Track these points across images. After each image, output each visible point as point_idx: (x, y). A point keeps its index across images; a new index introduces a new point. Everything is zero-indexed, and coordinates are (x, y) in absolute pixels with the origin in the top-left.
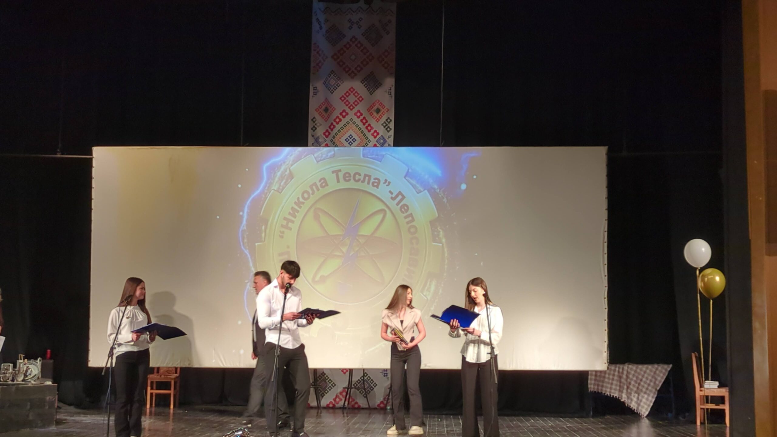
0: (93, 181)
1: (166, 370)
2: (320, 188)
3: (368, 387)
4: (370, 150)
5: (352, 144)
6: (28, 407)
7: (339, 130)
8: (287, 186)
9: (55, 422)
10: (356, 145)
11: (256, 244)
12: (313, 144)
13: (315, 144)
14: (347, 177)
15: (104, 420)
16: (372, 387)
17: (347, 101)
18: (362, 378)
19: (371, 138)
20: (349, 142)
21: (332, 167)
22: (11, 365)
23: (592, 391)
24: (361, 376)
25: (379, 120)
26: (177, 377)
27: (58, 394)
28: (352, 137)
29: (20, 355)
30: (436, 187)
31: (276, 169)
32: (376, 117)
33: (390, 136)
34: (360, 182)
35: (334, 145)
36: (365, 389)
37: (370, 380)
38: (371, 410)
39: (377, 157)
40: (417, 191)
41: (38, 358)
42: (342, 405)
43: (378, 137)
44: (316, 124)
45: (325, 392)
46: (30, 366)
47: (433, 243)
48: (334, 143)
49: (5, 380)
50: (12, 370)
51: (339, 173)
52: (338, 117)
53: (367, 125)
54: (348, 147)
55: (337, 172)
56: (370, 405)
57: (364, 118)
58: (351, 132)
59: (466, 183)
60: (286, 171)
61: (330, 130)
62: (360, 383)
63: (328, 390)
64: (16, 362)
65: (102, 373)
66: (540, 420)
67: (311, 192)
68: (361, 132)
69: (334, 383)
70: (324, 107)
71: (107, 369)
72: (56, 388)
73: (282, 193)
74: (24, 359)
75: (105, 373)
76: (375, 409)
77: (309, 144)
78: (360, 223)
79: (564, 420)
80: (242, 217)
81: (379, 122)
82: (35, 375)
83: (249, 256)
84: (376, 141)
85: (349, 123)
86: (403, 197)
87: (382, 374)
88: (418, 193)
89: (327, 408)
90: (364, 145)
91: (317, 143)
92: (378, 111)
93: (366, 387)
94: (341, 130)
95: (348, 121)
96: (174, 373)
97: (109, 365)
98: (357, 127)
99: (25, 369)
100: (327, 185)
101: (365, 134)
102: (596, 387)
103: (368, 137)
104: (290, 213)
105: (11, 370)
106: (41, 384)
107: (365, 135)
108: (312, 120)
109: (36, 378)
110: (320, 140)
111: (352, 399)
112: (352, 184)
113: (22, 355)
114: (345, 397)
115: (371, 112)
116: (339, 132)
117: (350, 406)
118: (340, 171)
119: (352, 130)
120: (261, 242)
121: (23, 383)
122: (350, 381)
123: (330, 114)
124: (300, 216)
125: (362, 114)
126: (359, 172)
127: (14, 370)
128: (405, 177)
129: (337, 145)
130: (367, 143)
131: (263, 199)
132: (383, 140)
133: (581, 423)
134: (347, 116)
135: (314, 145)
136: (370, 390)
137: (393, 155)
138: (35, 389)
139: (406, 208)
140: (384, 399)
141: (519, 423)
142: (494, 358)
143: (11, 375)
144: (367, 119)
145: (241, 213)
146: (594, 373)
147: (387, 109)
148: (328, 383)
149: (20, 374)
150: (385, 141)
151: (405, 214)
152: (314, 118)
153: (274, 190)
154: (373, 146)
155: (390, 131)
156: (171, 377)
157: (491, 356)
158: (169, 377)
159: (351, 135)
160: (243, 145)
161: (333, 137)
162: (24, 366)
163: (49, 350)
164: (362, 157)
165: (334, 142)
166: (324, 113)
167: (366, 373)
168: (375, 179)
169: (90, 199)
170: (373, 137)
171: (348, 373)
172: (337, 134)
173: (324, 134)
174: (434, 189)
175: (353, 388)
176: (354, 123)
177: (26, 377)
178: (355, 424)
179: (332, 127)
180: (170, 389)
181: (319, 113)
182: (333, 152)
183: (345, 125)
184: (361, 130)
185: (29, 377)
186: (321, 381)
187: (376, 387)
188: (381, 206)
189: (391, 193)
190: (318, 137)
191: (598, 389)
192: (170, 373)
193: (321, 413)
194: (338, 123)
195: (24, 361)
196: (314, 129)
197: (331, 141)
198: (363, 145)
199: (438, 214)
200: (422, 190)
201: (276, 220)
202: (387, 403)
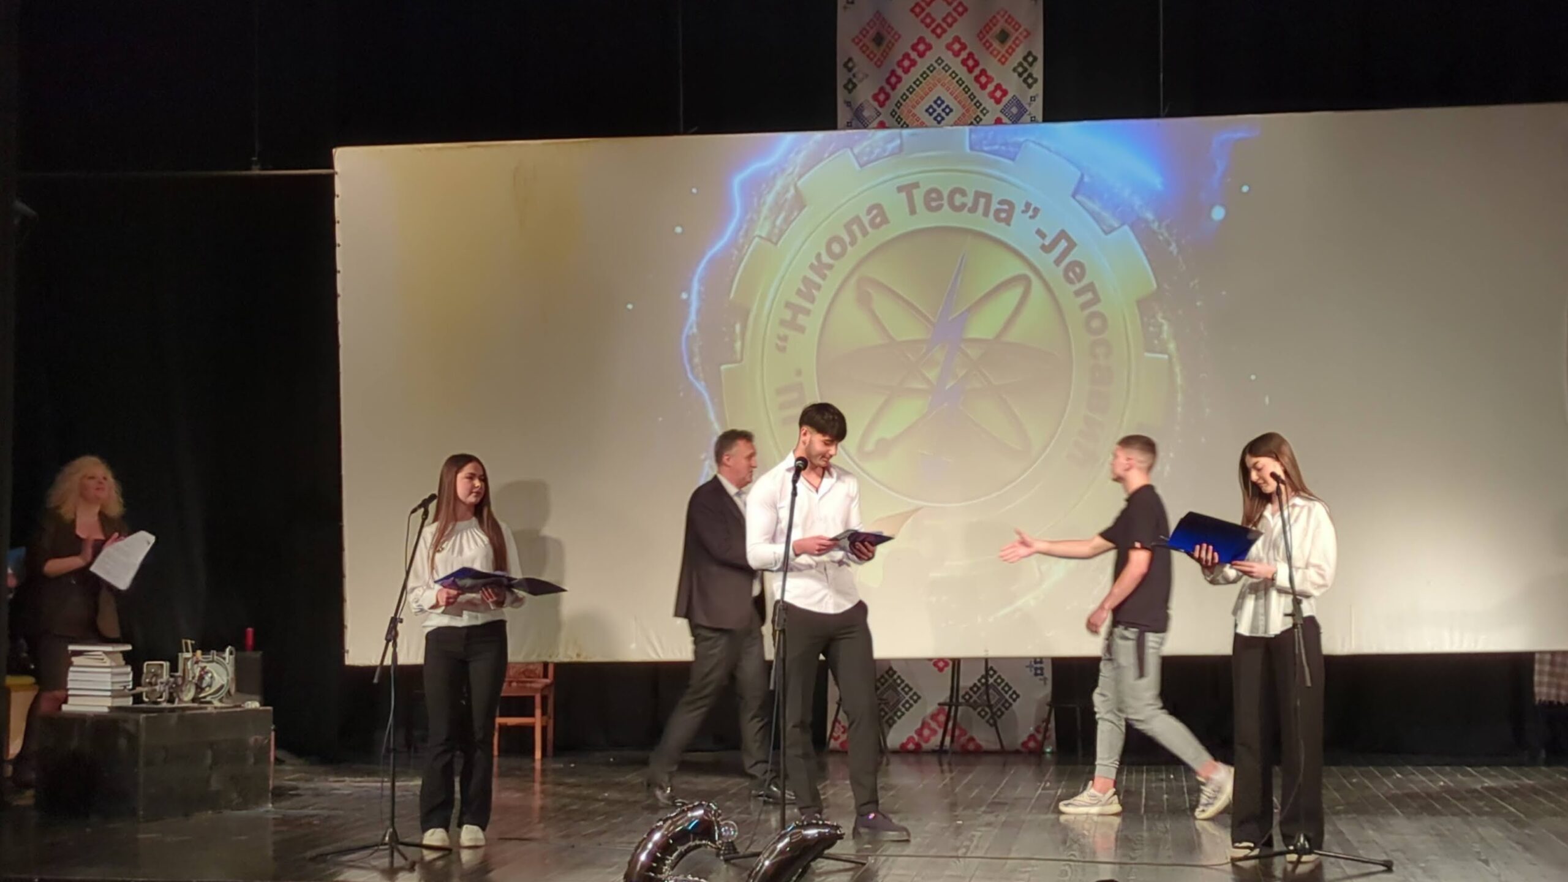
0: (338, 228)
1: (522, 670)
2: (869, 229)
3: (999, 701)
4: (987, 131)
5: (943, 119)
6: (209, 761)
7: (911, 87)
8: (791, 226)
9: (270, 795)
10: (952, 123)
11: (723, 367)
12: (848, 123)
13: (854, 124)
14: (933, 202)
15: (382, 788)
16: (1007, 701)
17: (928, 15)
18: (983, 681)
19: (988, 103)
20: (935, 114)
21: (898, 177)
22: (166, 665)
23: (1545, 701)
24: (979, 677)
25: (1006, 59)
26: (547, 686)
27: (275, 730)
28: (943, 102)
29: (183, 641)
30: (1149, 216)
31: (764, 186)
32: (999, 53)
33: (1034, 97)
34: (966, 209)
35: (899, 123)
36: (990, 706)
37: (1003, 684)
38: (1006, 756)
39: (1003, 148)
40: (1105, 228)
41: (226, 647)
42: (937, 746)
43: (1005, 100)
44: (854, 76)
45: (895, 714)
46: (209, 667)
47: (1148, 355)
48: (899, 120)
49: (153, 699)
50: (168, 676)
51: (915, 191)
52: (907, 56)
53: (977, 71)
54: (936, 127)
55: (908, 189)
56: (1005, 743)
57: (971, 55)
58: (939, 91)
59: (1222, 205)
60: (787, 191)
61: (888, 88)
62: (978, 693)
63: (903, 710)
64: (177, 657)
65: (373, 678)
66: (1416, 773)
67: (847, 239)
68: (964, 89)
69: (915, 694)
70: (872, 33)
71: (385, 670)
72: (271, 717)
73: (779, 245)
74: (194, 651)
75: (380, 678)
76: (1017, 752)
77: (839, 124)
78: (969, 310)
79: (1476, 771)
80: (687, 303)
81: (1007, 63)
82: (222, 687)
83: (706, 396)
84: (1001, 111)
85: (934, 68)
86: (1072, 245)
87: (1031, 671)
88: (1106, 233)
89: (902, 751)
90: (973, 120)
91: (859, 121)
92: (1003, 37)
93: (993, 702)
94: (914, 86)
95: (932, 65)
96: (541, 675)
97: (388, 661)
98: (954, 78)
99: (197, 674)
100: (885, 221)
101: (972, 94)
102: (1554, 691)
103: (981, 101)
104: (799, 292)
105: (165, 676)
106: (236, 706)
107: (972, 97)
108: (845, 65)
109: (224, 694)
110: (866, 114)
111: (961, 729)
112: (946, 218)
113: (189, 642)
114: (943, 726)
115: (987, 41)
116: (911, 93)
117: (957, 747)
118: (916, 185)
119: (943, 85)
120: (735, 362)
121: (196, 705)
122: (955, 689)
123: (887, 50)
124: (823, 299)
125: (964, 47)
126: (963, 187)
127: (172, 676)
128: (1074, 196)
129: (907, 122)
130: (978, 116)
131: (734, 259)
132: (1016, 106)
133: (1518, 779)
134: (928, 53)
135: (851, 126)
136: (1003, 709)
137: (1045, 143)
138: (222, 718)
139: (1078, 270)
140: (1037, 730)
141: (1366, 781)
142: (1301, 625)
143: (167, 688)
144: (976, 57)
145: (684, 296)
146: (1548, 657)
147: (1026, 30)
148: (903, 693)
149: (187, 685)
150: (1022, 111)
151: (1078, 286)
152: (850, 60)
153: (760, 237)
154: (993, 122)
155: (1035, 86)
156: (533, 685)
157: (1294, 620)
158: (528, 685)
159: (939, 98)
160: (686, 132)
161: (896, 105)
162: (196, 666)
163: (250, 630)
164: (968, 150)
165: (899, 117)
166: (872, 46)
167: (992, 668)
168: (1001, 202)
169: (331, 272)
170: (992, 101)
171: (948, 670)
172: (904, 97)
173: (875, 97)
174: (1146, 221)
175: (961, 704)
176: (947, 68)
177: (200, 693)
178: (969, 787)
179: (894, 79)
180: (533, 715)
181: (861, 48)
182: (898, 142)
183: (925, 76)
184: (964, 86)
185: (208, 691)
186: (886, 690)
187: (1018, 700)
188: (1017, 268)
189: (1040, 233)
190: (861, 105)
191: (1558, 696)
192: (529, 677)
193: (888, 764)
194: (906, 71)
195: (194, 655)
196: (851, 86)
197: (893, 114)
198: (969, 122)
199: (1158, 284)
200: (1116, 225)
201: (765, 311)
202: (1045, 738)
